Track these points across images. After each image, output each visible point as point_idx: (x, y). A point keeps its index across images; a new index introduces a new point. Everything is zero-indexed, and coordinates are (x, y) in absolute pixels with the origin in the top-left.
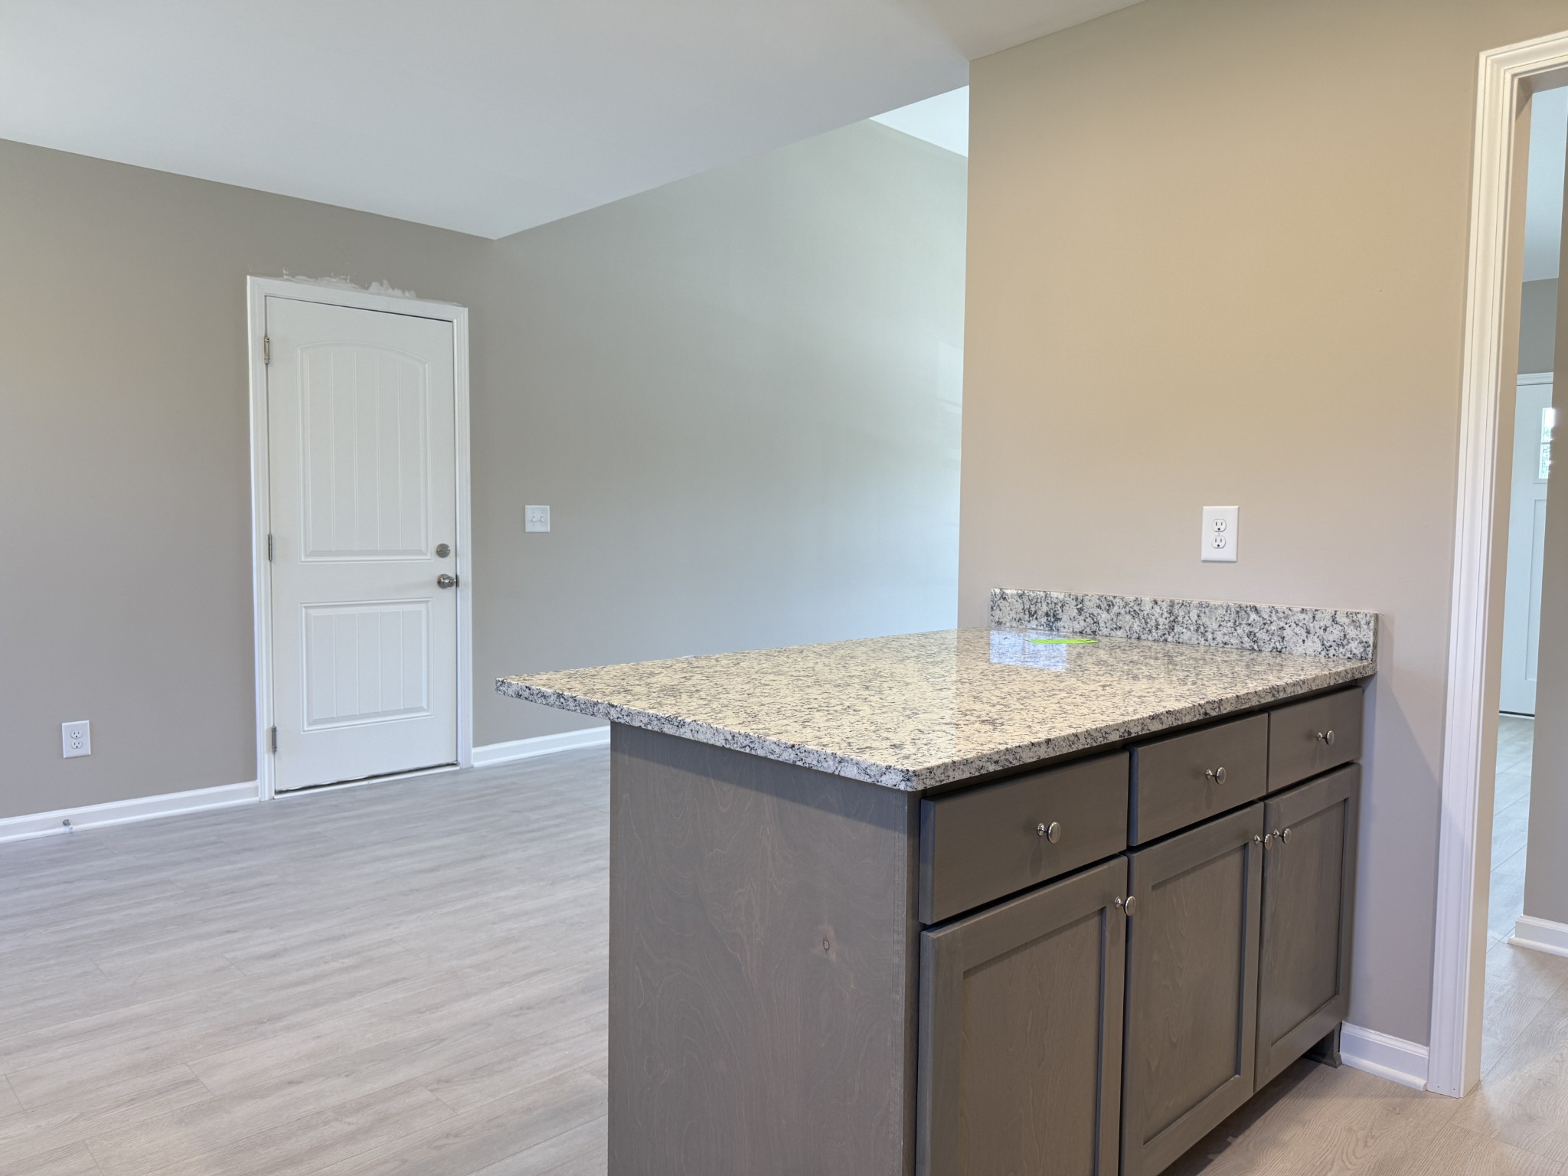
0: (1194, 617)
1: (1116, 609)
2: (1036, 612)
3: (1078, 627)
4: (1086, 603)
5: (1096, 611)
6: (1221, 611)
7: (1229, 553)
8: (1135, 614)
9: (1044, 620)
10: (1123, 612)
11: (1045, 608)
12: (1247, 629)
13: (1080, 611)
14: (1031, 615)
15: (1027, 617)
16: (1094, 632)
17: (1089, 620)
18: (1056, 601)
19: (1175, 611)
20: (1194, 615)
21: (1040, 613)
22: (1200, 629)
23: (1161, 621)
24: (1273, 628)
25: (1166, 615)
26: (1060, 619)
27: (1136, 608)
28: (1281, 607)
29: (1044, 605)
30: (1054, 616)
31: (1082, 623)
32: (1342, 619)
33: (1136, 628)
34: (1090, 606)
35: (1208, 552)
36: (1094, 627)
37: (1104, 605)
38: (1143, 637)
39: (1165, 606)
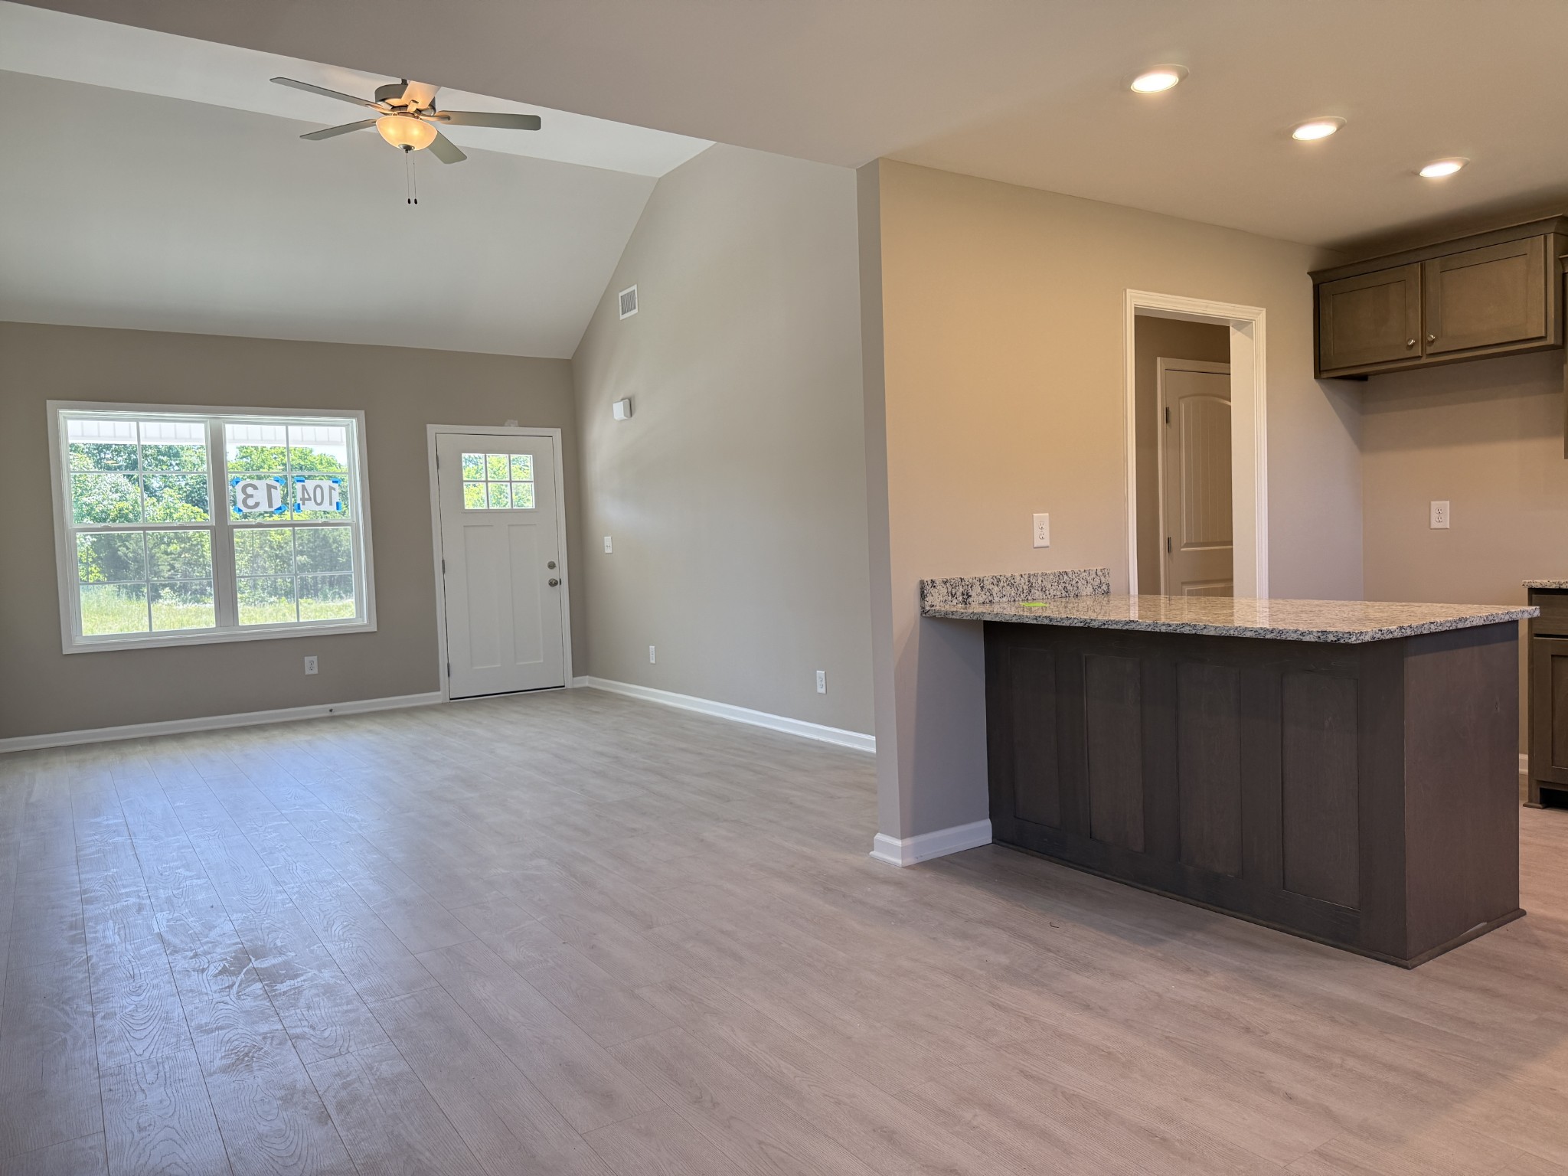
0: (1040, 582)
1: (1001, 584)
2: (955, 594)
3: (981, 601)
4: (985, 582)
5: (991, 587)
6: (1052, 577)
7: (1046, 542)
8: (1012, 585)
9: (961, 598)
10: (1005, 585)
11: (961, 590)
12: (1064, 585)
13: (982, 587)
14: (953, 596)
15: (950, 598)
16: (991, 601)
17: (988, 594)
18: (967, 583)
19: (1031, 581)
20: (1040, 579)
21: (958, 593)
22: (1043, 590)
23: (1025, 587)
24: (1074, 582)
25: (1027, 583)
26: (970, 596)
27: (1012, 581)
28: (1076, 570)
29: (961, 587)
30: (967, 594)
31: (984, 596)
32: (1099, 573)
33: (1013, 594)
34: (988, 586)
35: (1038, 543)
36: (991, 598)
37: (995, 582)
38: (1017, 599)
39: (1026, 577)
